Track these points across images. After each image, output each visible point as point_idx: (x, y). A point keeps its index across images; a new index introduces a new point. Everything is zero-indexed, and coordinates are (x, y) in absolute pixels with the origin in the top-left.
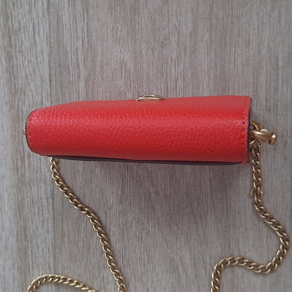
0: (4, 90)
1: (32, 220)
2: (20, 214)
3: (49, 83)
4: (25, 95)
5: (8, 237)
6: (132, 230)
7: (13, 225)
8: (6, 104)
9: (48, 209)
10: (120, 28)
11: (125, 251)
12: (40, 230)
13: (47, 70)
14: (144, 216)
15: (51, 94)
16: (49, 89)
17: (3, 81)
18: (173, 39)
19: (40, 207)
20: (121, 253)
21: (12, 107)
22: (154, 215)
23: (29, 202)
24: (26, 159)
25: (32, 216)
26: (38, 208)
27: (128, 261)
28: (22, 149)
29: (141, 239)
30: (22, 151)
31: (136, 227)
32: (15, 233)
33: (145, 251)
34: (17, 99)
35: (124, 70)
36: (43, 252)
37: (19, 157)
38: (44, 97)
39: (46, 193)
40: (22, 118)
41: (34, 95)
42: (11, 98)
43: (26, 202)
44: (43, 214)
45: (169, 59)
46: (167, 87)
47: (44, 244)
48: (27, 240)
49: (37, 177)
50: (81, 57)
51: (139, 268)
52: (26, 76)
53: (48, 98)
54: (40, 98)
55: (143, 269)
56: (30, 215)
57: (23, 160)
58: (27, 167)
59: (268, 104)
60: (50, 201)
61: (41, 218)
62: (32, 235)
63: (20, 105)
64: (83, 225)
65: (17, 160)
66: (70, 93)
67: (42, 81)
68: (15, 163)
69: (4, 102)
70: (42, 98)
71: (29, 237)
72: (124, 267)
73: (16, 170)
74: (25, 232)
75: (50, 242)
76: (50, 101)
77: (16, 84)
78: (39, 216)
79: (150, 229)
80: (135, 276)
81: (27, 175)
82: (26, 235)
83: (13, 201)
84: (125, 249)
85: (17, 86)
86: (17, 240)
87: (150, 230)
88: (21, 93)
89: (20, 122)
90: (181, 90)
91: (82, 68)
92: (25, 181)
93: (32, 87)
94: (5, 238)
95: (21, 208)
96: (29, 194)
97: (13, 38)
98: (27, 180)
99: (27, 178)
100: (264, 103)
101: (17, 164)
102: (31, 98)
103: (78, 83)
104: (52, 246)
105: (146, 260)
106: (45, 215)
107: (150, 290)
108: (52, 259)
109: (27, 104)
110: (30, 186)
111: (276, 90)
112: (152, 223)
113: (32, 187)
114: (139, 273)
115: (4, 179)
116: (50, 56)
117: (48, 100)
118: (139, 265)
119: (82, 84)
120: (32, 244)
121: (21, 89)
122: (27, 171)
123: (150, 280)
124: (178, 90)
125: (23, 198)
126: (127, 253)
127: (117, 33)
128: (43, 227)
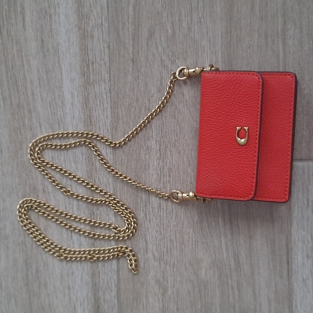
0: (74, 17)
1: (95, 109)
2: (86, 106)
3: (107, 10)
4: (89, 20)
5: (77, 123)
6: (168, 111)
7: (81, 114)
8: (76, 27)
9: (107, 101)
11: (163, 126)
12: (101, 116)
14: (177, 100)
15: (108, 18)
16: (107, 14)
17: (73, 10)
19: (101, 100)
20: (161, 128)
21: (80, 29)
22: (184, 98)
23: (93, 97)
24: (90, 66)
25: (95, 106)
26: (100, 101)
27: (166, 133)
28: (87, 59)
29: (175, 117)
30: (87, 60)
31: (171, 109)
32: (83, 120)
33: (177, 125)
34: (83, 22)
36: (103, 132)
37: (85, 65)
38: (103, 20)
39: (105, 89)
40: (87, 36)
41: (96, 19)
42: (79, 22)
43: (91, 97)
44: (103, 104)
46: (192, 6)
47: (104, 127)
48: (91, 125)
49: (99, 78)
51: (173, 137)
52: (90, 5)
53: (106, 20)
54: (100, 20)
55: (176, 138)
56: (94, 106)
57: (88, 67)
58: (91, 72)
59: (261, 15)
60: (109, 95)
61: (102, 108)
62: (96, 121)
63: (86, 27)
64: (133, 110)
65: (84, 67)
66: (122, 15)
67: (102, 8)
68: (83, 69)
69: (74, 25)
70: (102, 20)
71: (93, 122)
72: (163, 137)
73: (83, 74)
74: (90, 119)
75: (109, 125)
76: (107, 23)
77: (83, 12)
78: (100, 106)
79: (181, 108)
80: (170, 143)
81: (91, 77)
82: (91, 121)
83: (81, 97)
84: (163, 125)
85: (83, 13)
86: (84, 125)
87: (181, 110)
88: (87, 18)
89: (86, 39)
90: (201, 9)
92: (90, 81)
93: (95, 13)
94: (75, 124)
95: (87, 101)
96: (93, 91)
99: (91, 79)
100: (258, 14)
101: (84, 69)
102: (94, 21)
103: (128, 8)
104: (110, 128)
105: (178, 131)
106: (105, 105)
107: (182, 152)
109: (91, 25)
110: (94, 85)
111: (266, 5)
112: (182, 105)
113: (95, 86)
114: (174, 140)
115: (74, 81)
117: (106, 22)
118: (173, 135)
119: (131, 8)
120: (95, 127)
121: (87, 15)
122: (91, 74)
123: (181, 145)
124: (199, 8)
125: (89, 94)
126: (165, 128)
128: (103, 114)
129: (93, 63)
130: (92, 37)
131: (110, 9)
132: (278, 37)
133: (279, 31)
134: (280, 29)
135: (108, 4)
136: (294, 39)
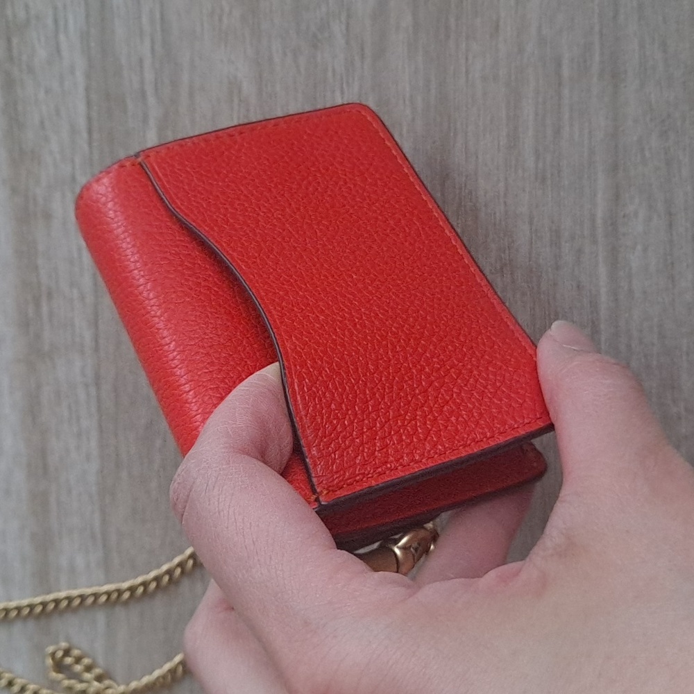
3: (85, 135)
4: (39, 164)
7: (21, 443)
8: (4, 184)
9: (89, 408)
10: (227, 9)
12: (74, 454)
13: (82, 107)
15: (91, 161)
16: (87, 148)
18: (337, 28)
19: (74, 405)
21: (14, 191)
24: (43, 303)
26: (69, 408)
28: (35, 281)
32: (25, 461)
35: (236, 101)
37: (30, 298)
39: (84, 374)
40: (35, 213)
42: (12, 172)
43: (46, 395)
44: (78, 419)
45: (330, 74)
48: (47, 476)
50: (149, 76)
52: (42, 123)
54: (70, 167)
57: (38, 305)
58: (46, 320)
59: (540, 165)
60: (93, 390)
61: (75, 429)
63: (30, 187)
64: (158, 443)
65: (27, 305)
67: (74, 131)
68: (23, 310)
70: (74, 167)
71: (52, 469)
73: (25, 324)
74: (44, 458)
75: (95, 480)
78: (71, 424)
81: (46, 335)
82: (45, 466)
83: (19, 394)
86: (29, 475)
88: (33, 158)
89: (32, 221)
91: (151, 100)
92: (43, 348)
93: (55, 147)
95: (35, 407)
96: (50, 376)
97: (15, 41)
98: (46, 348)
99: (46, 341)
100: (530, 163)
102: (52, 170)
104: (98, 490)
108: (97, 515)
109: (44, 181)
110: (52, 359)
111: (557, 132)
113: (57, 361)
116: (88, 76)
120: (58, 484)
121: (33, 152)
122: (47, 327)
125: (39, 386)
127: (220, 20)
128: (79, 447)
129: (50, 295)
130: (48, 216)
131: (96, 136)
132: (595, 242)
133: (599, 221)
134: (600, 214)
135: (89, 119)
136: (645, 250)
